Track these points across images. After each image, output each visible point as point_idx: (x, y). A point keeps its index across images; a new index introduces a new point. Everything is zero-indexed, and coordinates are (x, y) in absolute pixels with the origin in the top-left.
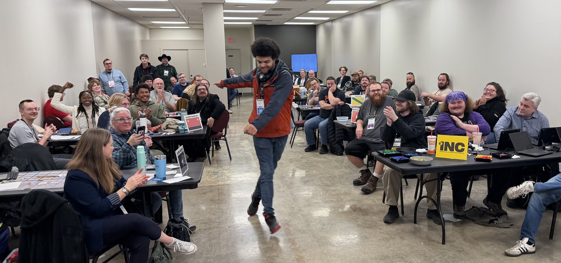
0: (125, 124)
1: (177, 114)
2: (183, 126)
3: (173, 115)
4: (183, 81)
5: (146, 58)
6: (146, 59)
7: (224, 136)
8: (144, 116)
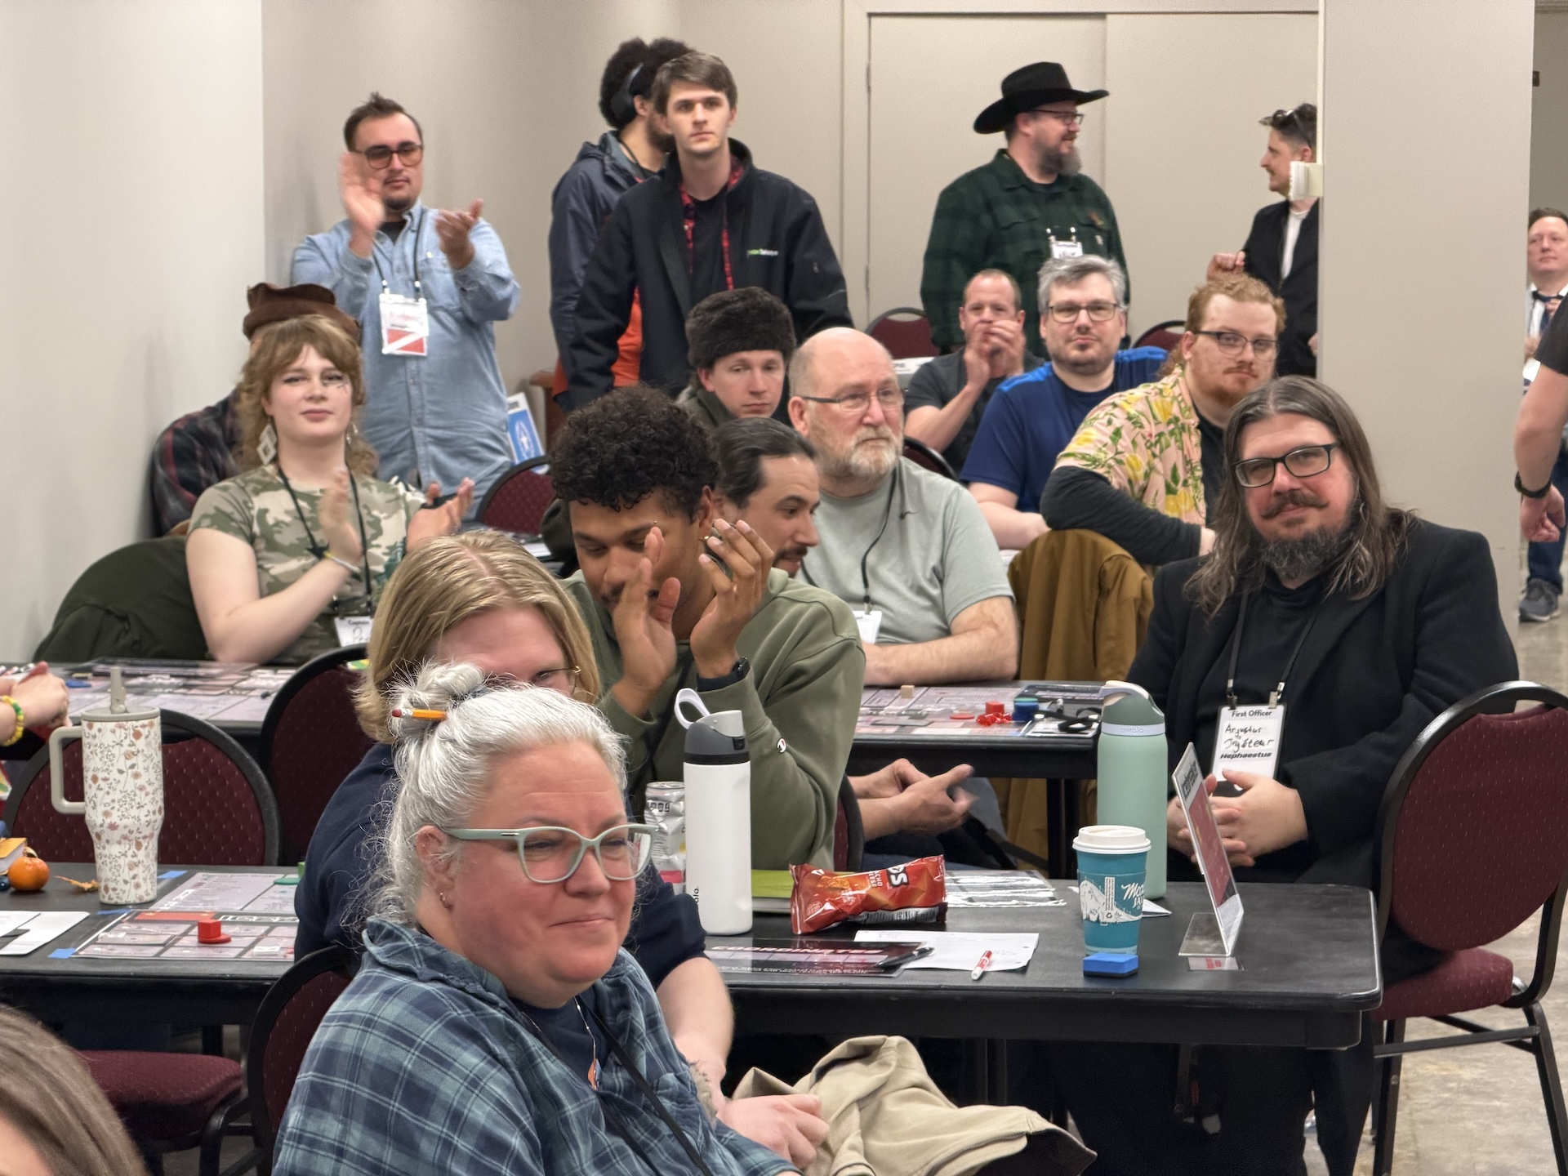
0: (570, 907)
1: (1024, 715)
2: (1132, 890)
3: (984, 722)
4: (1083, 347)
5: (711, 93)
6: (710, 103)
7: (1526, 1000)
8: (730, 750)
